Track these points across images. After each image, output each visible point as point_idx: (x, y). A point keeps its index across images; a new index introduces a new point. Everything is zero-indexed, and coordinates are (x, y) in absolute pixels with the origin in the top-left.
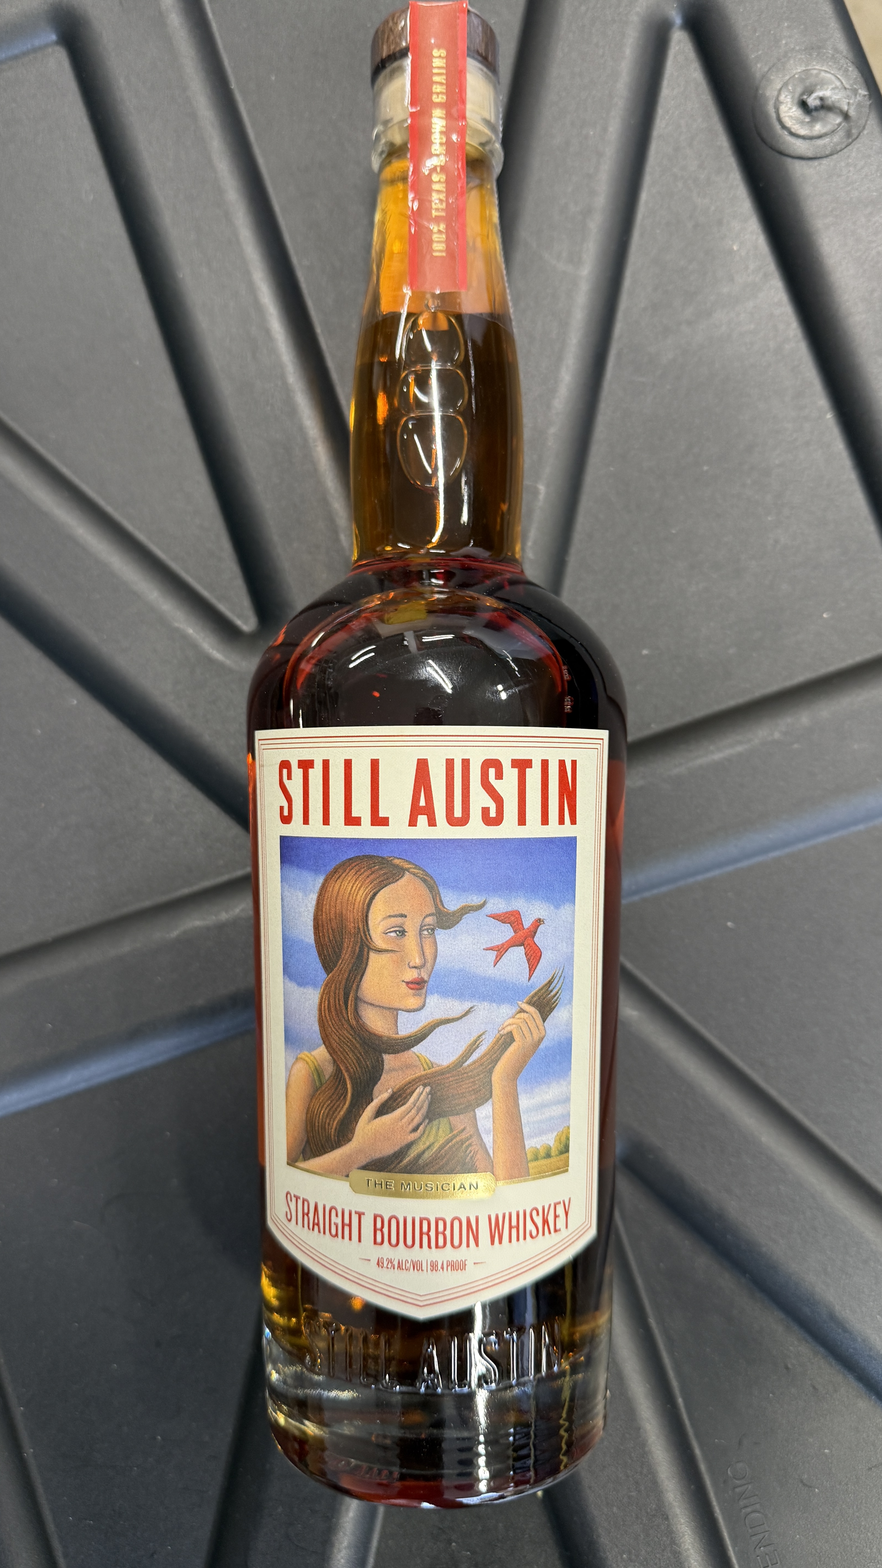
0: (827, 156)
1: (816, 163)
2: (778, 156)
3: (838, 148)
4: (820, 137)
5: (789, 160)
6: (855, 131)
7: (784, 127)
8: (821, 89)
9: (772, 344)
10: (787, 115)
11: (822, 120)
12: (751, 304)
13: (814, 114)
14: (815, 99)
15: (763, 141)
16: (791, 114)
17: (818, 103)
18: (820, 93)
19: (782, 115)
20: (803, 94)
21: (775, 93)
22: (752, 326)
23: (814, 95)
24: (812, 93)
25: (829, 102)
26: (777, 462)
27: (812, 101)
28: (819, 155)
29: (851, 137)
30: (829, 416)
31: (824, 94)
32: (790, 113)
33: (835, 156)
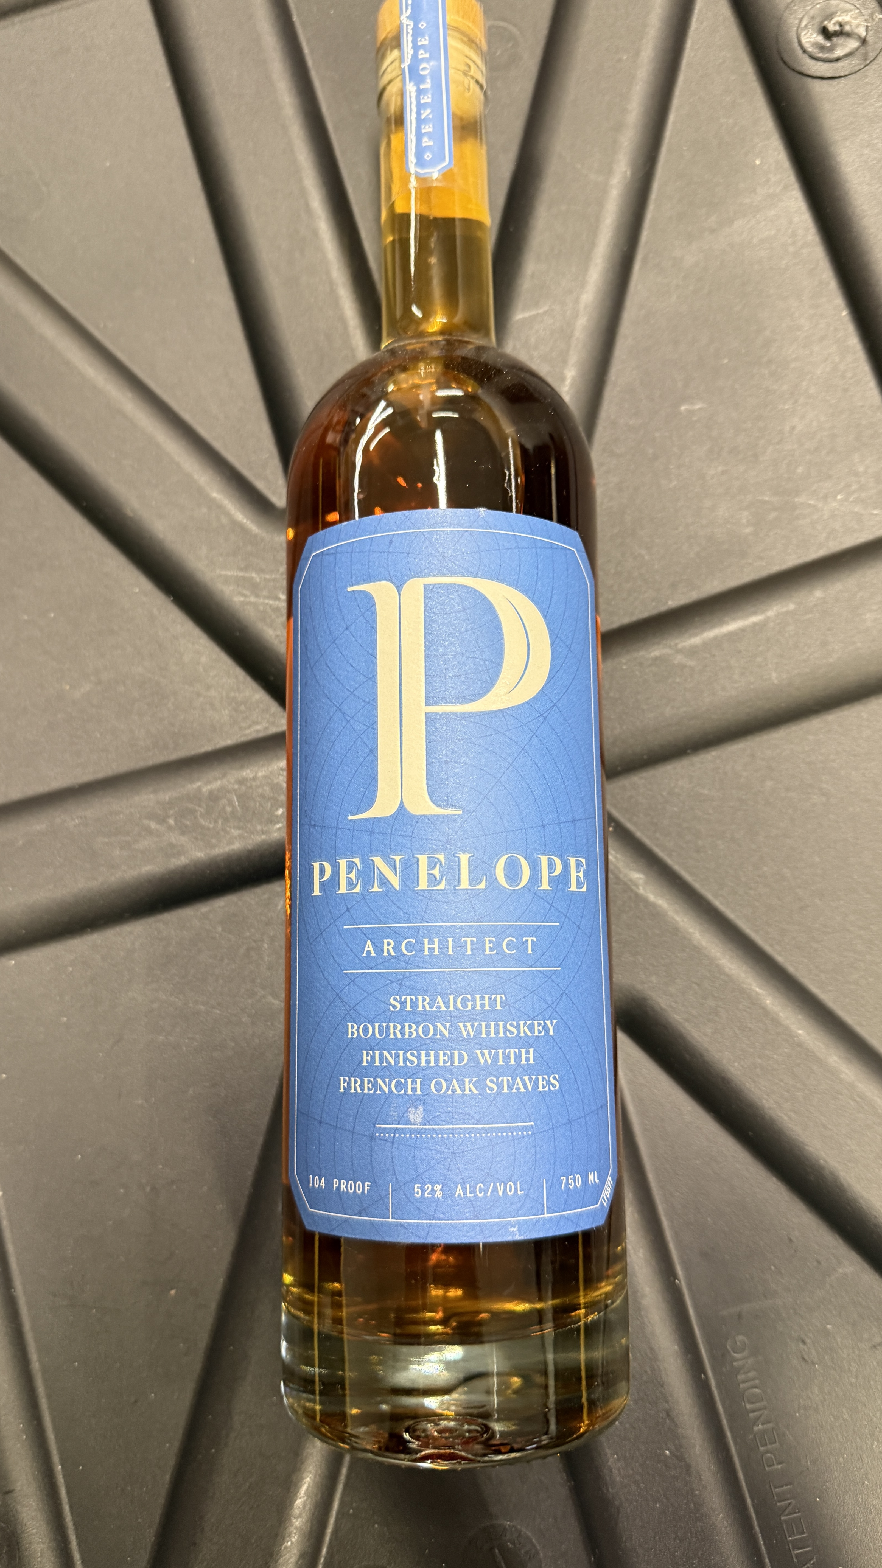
0: (845, 76)
1: (835, 82)
2: (799, 76)
3: (857, 68)
4: (837, 60)
5: (809, 80)
6: (872, 55)
7: (805, 51)
8: (840, 16)
9: (791, 249)
10: (808, 40)
11: (842, 45)
12: (772, 213)
13: (835, 39)
14: (834, 24)
15: (785, 63)
16: (812, 40)
17: (837, 28)
18: (840, 19)
19: (804, 40)
20: (822, 22)
21: (797, 21)
22: (773, 232)
23: (833, 21)
24: (832, 19)
25: (847, 28)
26: (794, 356)
27: (832, 27)
28: (838, 75)
29: (867, 62)
30: (845, 313)
31: (843, 19)
32: (811, 38)
33: (853, 76)
